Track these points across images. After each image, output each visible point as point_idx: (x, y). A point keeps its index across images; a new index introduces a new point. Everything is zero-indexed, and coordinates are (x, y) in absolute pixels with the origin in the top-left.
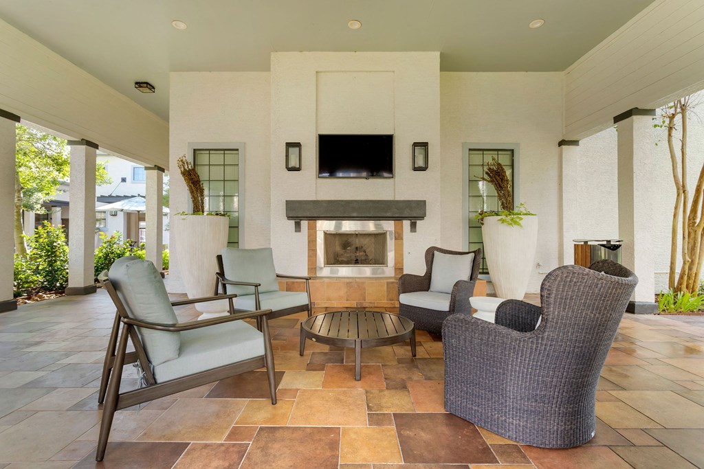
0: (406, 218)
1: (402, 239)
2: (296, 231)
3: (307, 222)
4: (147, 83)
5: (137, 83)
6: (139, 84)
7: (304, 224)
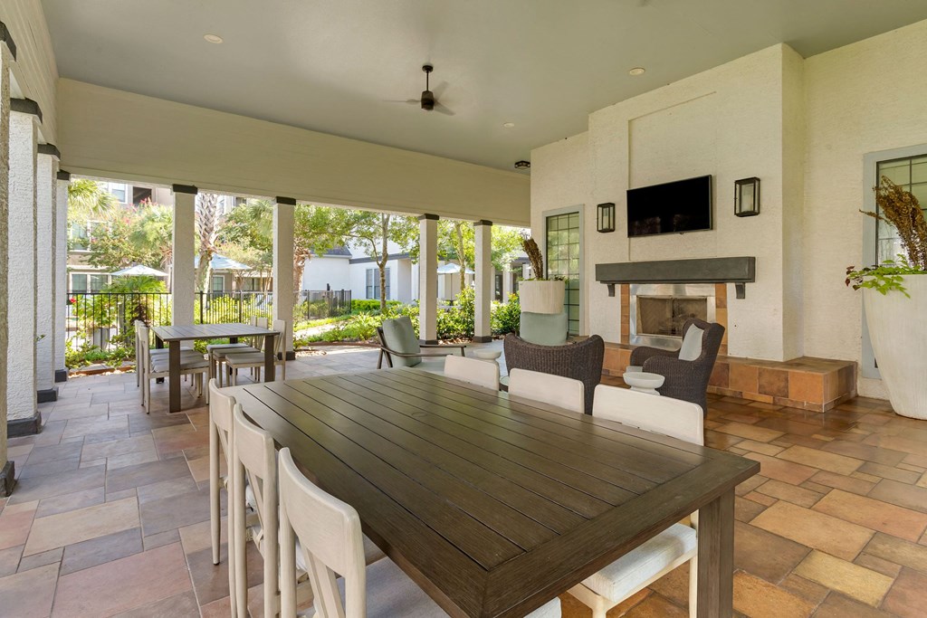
0: (731, 280)
1: (725, 307)
2: (610, 295)
3: (620, 286)
4: (522, 162)
5: (516, 164)
6: (518, 164)
7: (618, 287)
